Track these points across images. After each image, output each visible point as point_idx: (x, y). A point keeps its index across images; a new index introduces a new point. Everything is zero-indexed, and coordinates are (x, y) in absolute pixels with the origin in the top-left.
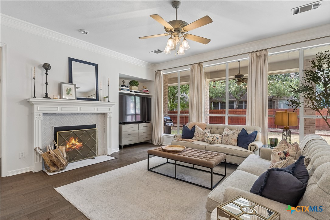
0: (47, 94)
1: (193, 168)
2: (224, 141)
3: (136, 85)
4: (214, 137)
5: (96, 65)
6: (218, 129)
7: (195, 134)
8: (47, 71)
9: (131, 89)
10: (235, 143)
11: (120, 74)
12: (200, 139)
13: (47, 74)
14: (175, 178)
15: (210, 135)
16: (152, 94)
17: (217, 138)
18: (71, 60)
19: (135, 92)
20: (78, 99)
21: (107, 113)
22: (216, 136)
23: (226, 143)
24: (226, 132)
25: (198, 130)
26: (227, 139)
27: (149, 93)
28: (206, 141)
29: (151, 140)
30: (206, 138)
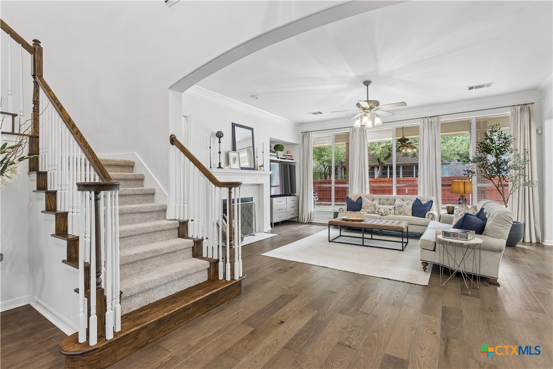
0: (220, 164)
1: (372, 239)
2: (397, 212)
3: (282, 150)
4: (386, 208)
5: (252, 129)
6: (387, 200)
7: (363, 207)
8: (220, 140)
9: (277, 154)
10: (410, 213)
11: (270, 138)
12: (370, 211)
13: (220, 142)
14: (363, 245)
15: (381, 206)
16: (297, 160)
17: (390, 209)
18: (234, 125)
19: (281, 158)
20: (242, 168)
21: (263, 184)
22: (389, 208)
23: (400, 213)
24: (398, 203)
25: (366, 202)
26: (401, 210)
27: (293, 160)
28: (376, 212)
29: (298, 217)
30: (377, 210)
